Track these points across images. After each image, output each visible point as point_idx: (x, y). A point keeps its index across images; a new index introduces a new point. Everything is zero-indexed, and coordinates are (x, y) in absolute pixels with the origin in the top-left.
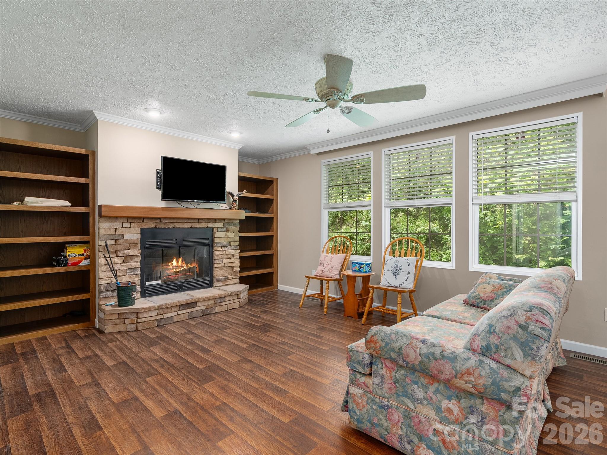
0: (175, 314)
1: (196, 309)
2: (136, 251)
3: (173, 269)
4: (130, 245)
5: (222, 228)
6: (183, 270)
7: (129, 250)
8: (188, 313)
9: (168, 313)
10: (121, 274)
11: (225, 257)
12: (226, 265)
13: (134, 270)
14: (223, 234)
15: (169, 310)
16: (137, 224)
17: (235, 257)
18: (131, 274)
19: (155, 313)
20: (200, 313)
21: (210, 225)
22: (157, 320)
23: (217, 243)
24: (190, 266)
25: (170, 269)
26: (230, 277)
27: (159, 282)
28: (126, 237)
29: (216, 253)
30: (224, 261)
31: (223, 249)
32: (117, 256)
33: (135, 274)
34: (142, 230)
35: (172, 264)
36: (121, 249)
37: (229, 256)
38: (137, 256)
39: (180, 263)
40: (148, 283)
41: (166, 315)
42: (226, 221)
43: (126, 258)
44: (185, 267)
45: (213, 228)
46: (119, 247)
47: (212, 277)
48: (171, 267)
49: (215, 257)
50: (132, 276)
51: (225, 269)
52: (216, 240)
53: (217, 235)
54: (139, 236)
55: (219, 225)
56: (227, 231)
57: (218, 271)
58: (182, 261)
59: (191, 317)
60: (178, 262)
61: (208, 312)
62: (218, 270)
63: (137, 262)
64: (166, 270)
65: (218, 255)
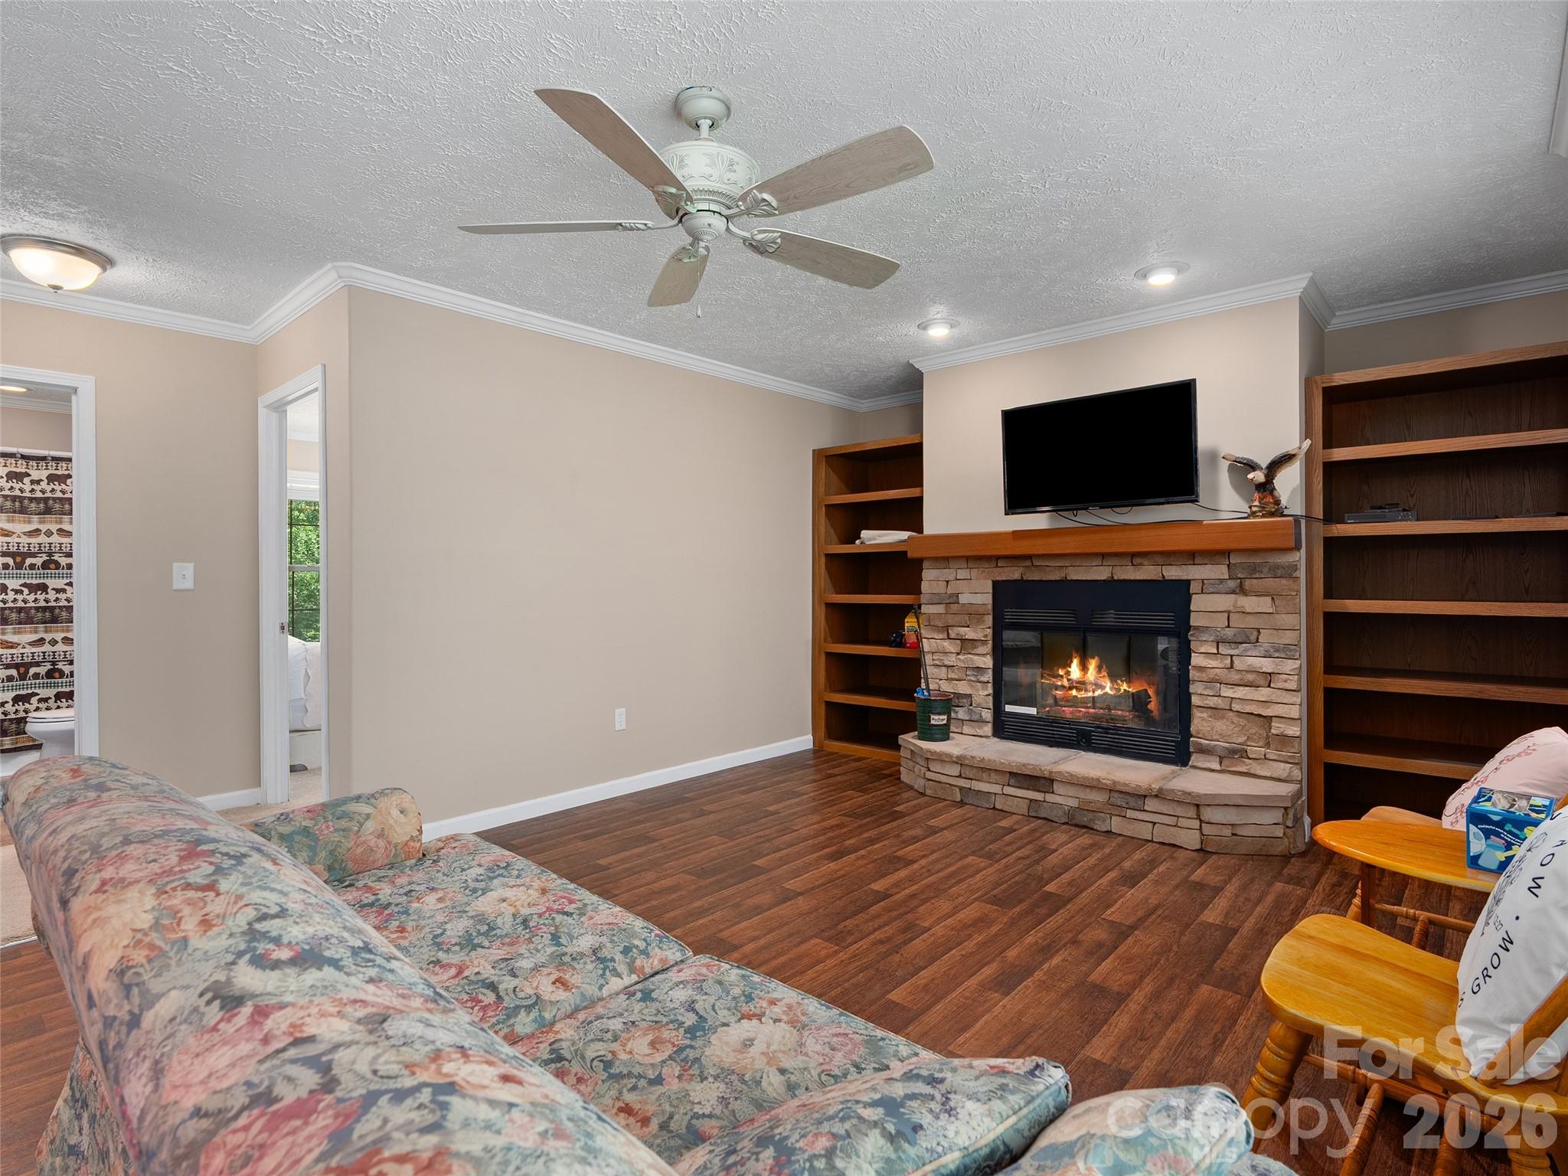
0: (996, 789)
1: (1050, 798)
2: (982, 631)
3: (1070, 688)
4: (973, 615)
5: (1221, 581)
6: (1101, 696)
7: (968, 627)
8: (1031, 800)
9: (982, 781)
10: (956, 677)
11: (1235, 677)
12: (1236, 707)
13: (978, 672)
14: (1224, 602)
15: (984, 775)
16: (984, 572)
17: (1280, 685)
18: (973, 679)
19: (955, 770)
20: (1060, 813)
21: (1173, 573)
22: (961, 788)
23: (1197, 628)
24: (1124, 687)
25: (1063, 687)
26: (1256, 750)
27: (1033, 711)
28: (964, 599)
29: (1196, 660)
30: (1227, 692)
31: (1223, 650)
32: (949, 638)
33: (980, 682)
34: (996, 584)
35: (1068, 673)
36: (954, 624)
37: (1250, 677)
38: (984, 642)
39: (1092, 674)
40: (1009, 708)
41: (977, 782)
42: (1235, 559)
43: (967, 644)
44: (1108, 690)
45: (1188, 582)
46: (951, 620)
47: (1186, 733)
48: (1066, 683)
49: (1193, 674)
50: (974, 684)
51: (1235, 719)
52: (1195, 620)
53: (1198, 603)
54: (988, 599)
55: (1216, 571)
56: (1242, 591)
57: (1203, 719)
58: (1099, 668)
59: (1034, 814)
60: (1084, 668)
61: (1084, 819)
62: (1205, 715)
63: (984, 655)
64: (1051, 689)
65: (1201, 669)
